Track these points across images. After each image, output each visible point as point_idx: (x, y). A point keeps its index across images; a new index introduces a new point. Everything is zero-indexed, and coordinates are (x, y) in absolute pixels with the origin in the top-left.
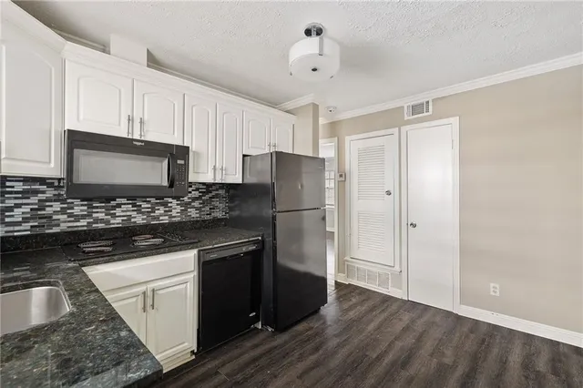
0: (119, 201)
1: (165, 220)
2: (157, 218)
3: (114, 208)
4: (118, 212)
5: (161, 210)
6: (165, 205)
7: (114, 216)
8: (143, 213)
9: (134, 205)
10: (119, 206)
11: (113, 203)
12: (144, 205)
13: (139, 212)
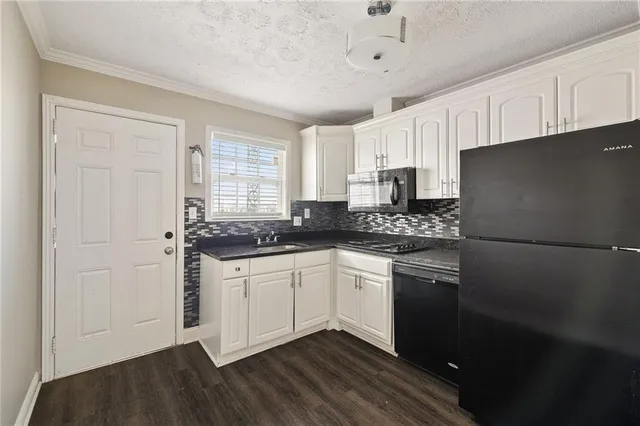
0: (398, 215)
1: (428, 234)
2: (423, 232)
3: (395, 220)
4: (397, 223)
5: (425, 226)
6: (429, 220)
7: (395, 226)
8: (412, 226)
9: (407, 219)
10: (398, 219)
11: (395, 217)
12: (414, 220)
13: (410, 224)
